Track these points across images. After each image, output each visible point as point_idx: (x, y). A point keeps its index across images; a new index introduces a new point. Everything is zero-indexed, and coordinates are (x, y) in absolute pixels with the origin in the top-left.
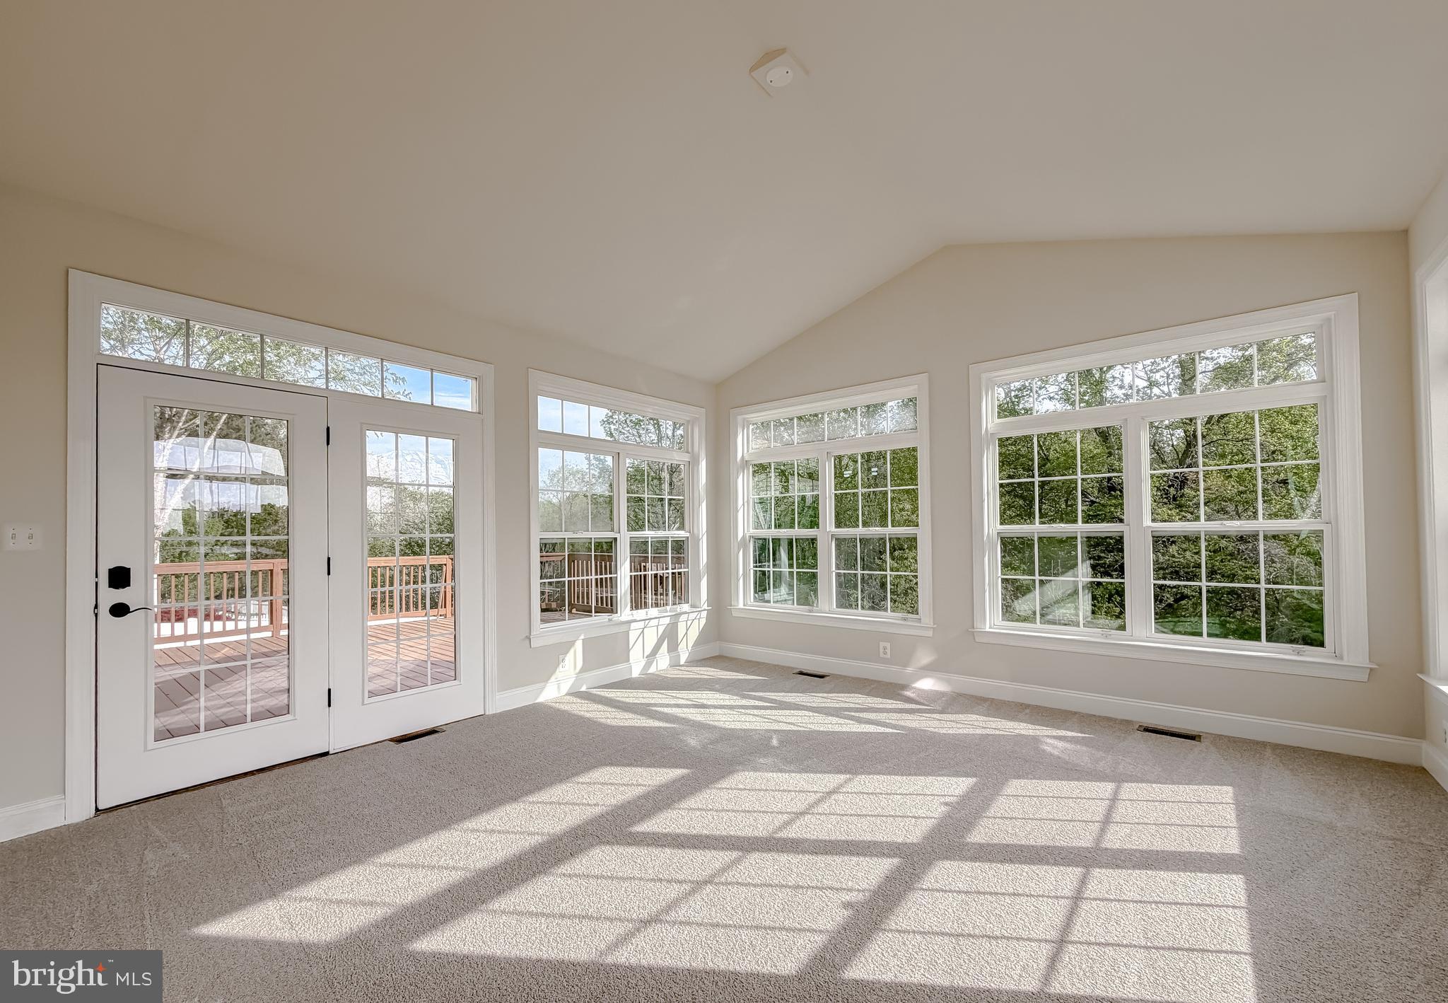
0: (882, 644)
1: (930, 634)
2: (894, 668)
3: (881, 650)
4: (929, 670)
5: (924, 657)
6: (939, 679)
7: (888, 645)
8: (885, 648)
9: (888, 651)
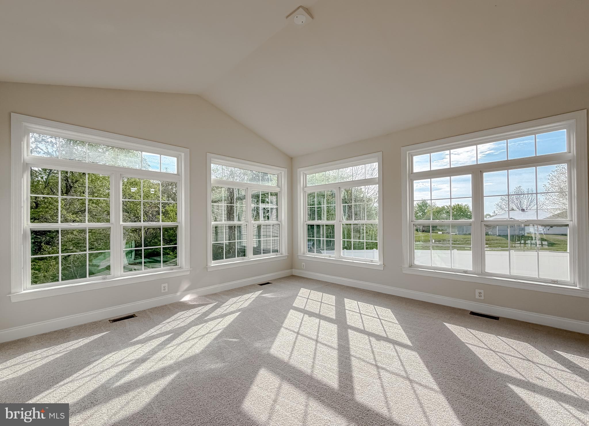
0: (163, 285)
1: (188, 273)
2: (170, 296)
3: (163, 288)
4: (188, 291)
5: (185, 286)
6: (193, 293)
7: (166, 285)
8: (164, 287)
9: (167, 288)
